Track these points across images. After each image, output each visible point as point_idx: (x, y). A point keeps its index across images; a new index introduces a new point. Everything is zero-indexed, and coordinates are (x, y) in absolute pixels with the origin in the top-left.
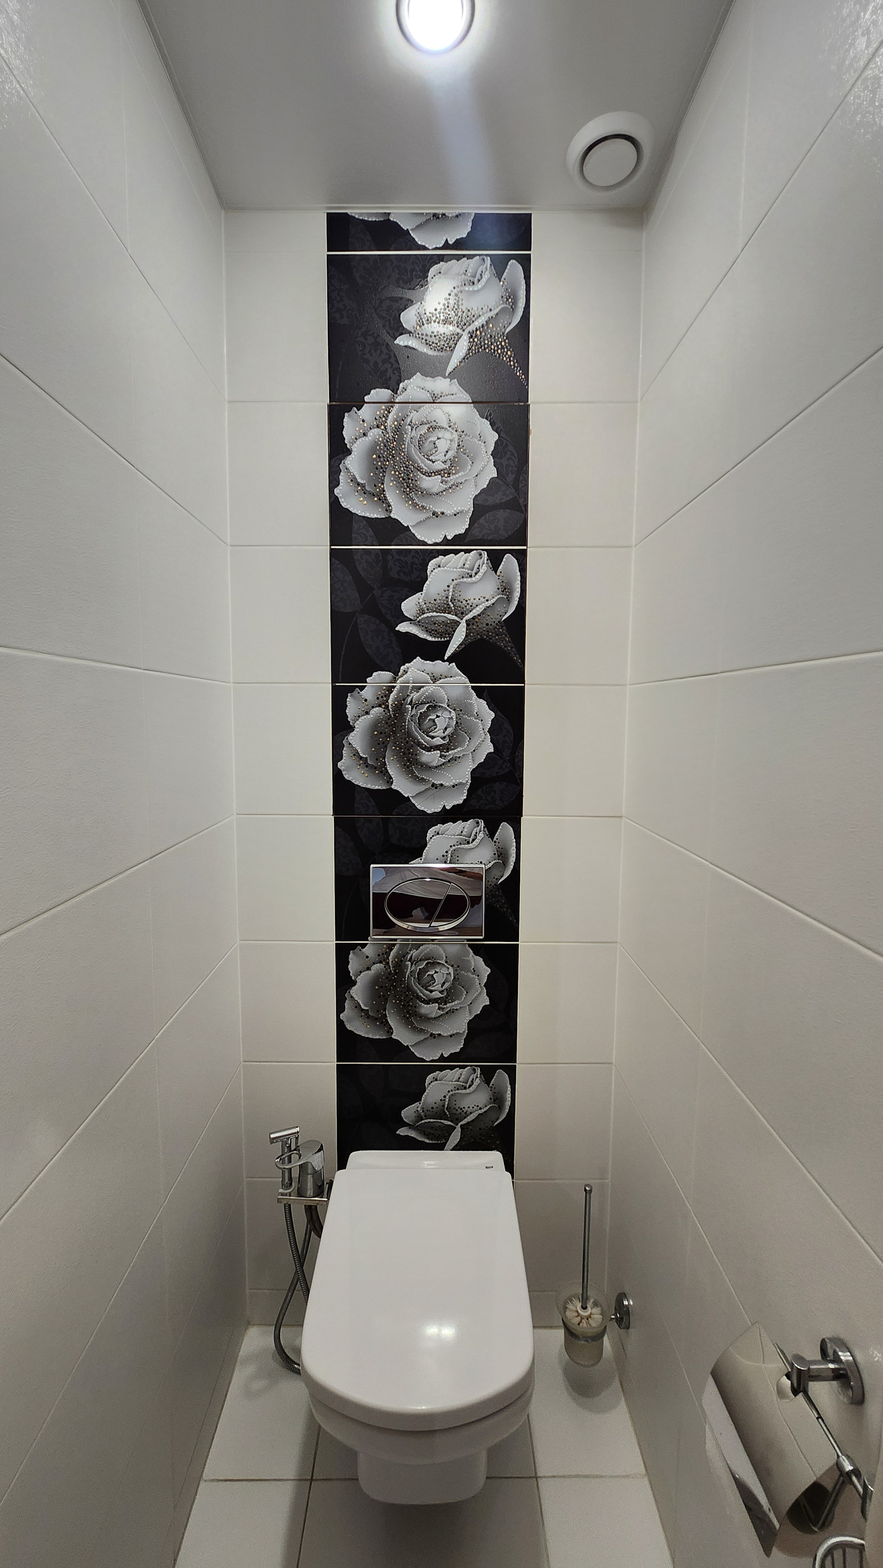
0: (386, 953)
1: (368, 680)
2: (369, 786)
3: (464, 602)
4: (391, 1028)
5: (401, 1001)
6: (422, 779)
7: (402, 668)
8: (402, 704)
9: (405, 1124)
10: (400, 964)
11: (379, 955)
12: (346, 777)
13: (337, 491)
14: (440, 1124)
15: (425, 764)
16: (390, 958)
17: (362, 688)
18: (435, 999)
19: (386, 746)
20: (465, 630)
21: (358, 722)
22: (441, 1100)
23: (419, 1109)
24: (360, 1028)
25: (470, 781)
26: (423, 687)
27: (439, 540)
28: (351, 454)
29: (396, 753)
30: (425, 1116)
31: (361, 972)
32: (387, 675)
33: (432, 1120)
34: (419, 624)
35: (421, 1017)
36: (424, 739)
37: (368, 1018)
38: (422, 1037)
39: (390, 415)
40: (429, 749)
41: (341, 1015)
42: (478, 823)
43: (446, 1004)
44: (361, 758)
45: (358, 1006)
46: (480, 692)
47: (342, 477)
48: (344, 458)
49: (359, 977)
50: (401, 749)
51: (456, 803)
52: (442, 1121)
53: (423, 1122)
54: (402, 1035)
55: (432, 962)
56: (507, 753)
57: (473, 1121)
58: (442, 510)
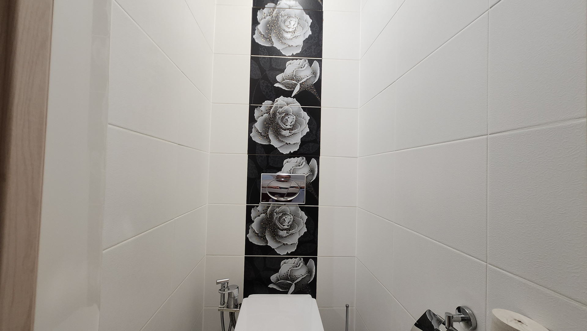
0: (266, 209)
1: (263, 103)
2: (262, 143)
3: (299, 77)
4: (267, 241)
5: (271, 230)
6: (282, 141)
7: (276, 99)
8: (275, 113)
9: (272, 283)
10: (272, 214)
11: (263, 210)
12: (253, 139)
13: (254, 36)
14: (286, 283)
15: (283, 135)
16: (268, 212)
17: (260, 107)
18: (285, 229)
19: (269, 128)
20: (299, 87)
21: (258, 119)
22: (287, 272)
23: (278, 276)
24: (255, 241)
25: (300, 142)
26: (283, 107)
27: (291, 55)
28: (259, 24)
29: (272, 131)
30: (280, 279)
31: (256, 217)
32: (270, 102)
33: (283, 281)
34: (282, 84)
35: (279, 236)
36: (283, 126)
37: (258, 236)
38: (280, 245)
39: (274, 12)
40: (285, 130)
41: (247, 235)
42: (303, 158)
43: (289, 231)
44: (259, 132)
45: (254, 231)
46: (304, 109)
47: (256, 32)
48: (257, 25)
49: (255, 219)
50: (274, 129)
51: (295, 150)
52: (287, 281)
53: (279, 281)
54: (272, 244)
55: (285, 214)
56: (314, 132)
57: (300, 281)
58: (292, 45)
